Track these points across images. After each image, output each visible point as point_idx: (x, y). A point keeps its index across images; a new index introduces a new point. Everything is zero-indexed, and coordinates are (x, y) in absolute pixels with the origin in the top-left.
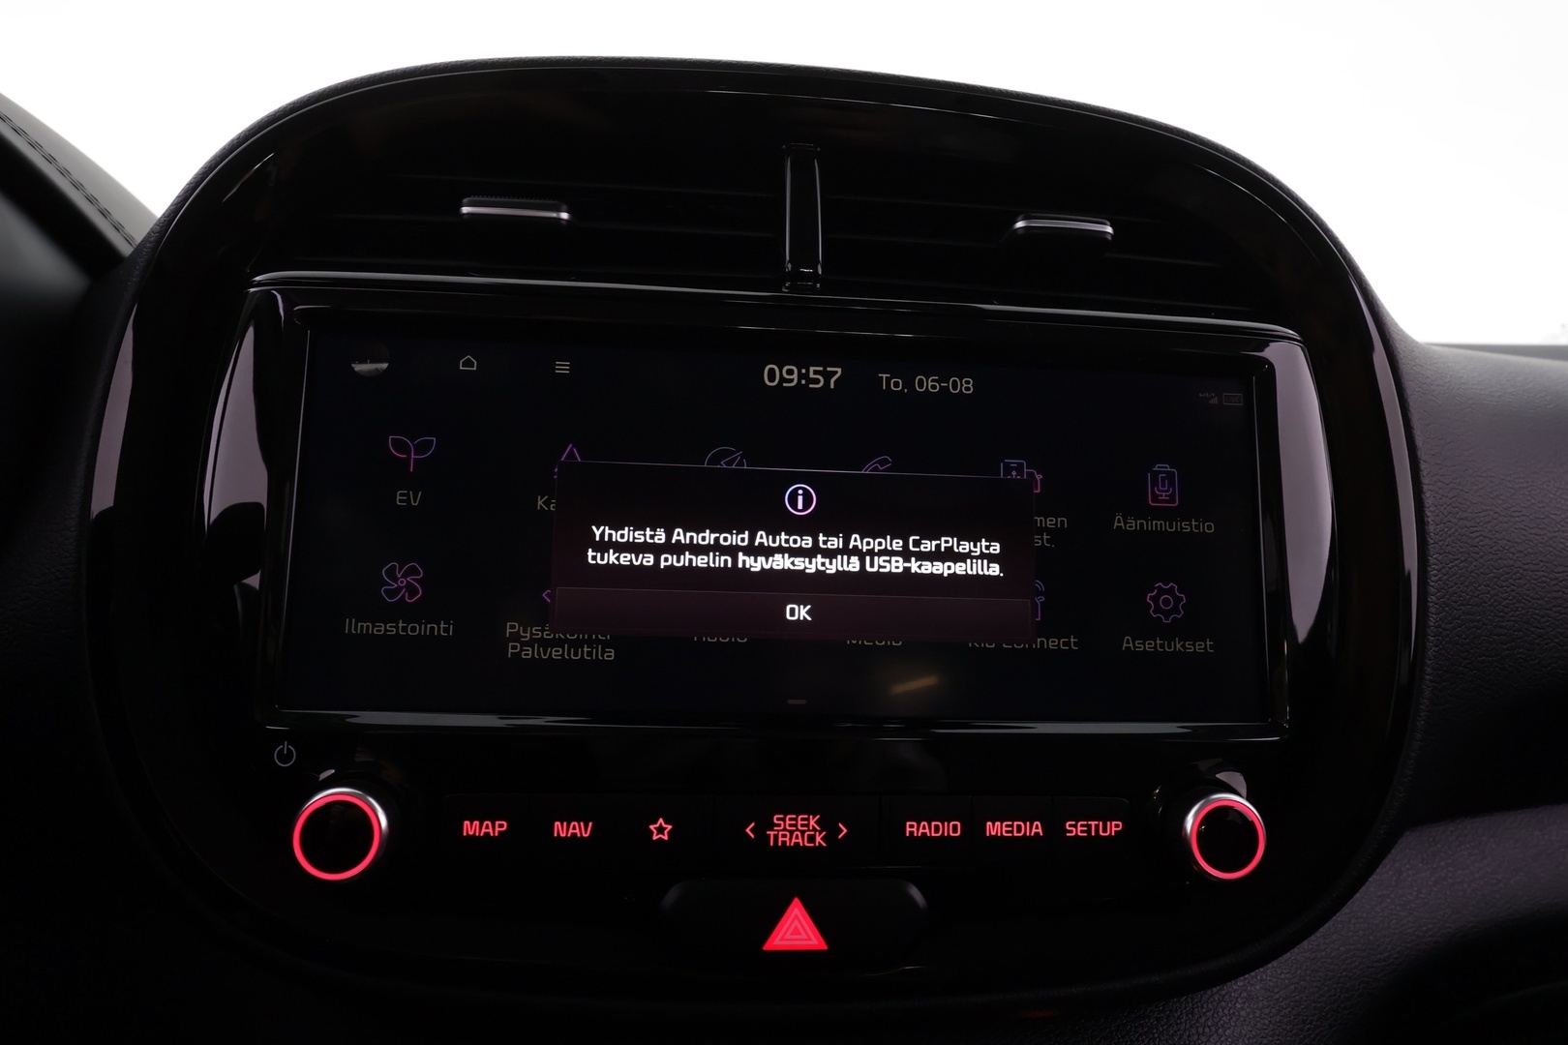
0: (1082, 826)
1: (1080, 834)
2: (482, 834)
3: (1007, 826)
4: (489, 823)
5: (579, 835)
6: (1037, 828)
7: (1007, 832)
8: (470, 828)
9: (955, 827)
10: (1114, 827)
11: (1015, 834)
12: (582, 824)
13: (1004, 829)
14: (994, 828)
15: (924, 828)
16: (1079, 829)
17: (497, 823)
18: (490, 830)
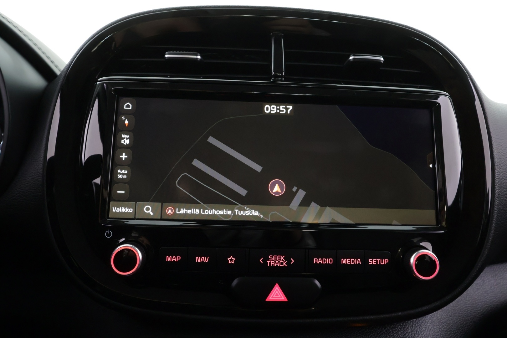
0: (374, 261)
1: (374, 263)
2: (172, 261)
3: (348, 260)
4: (175, 257)
5: (204, 261)
6: (359, 261)
7: (348, 262)
8: (169, 259)
9: (331, 260)
10: (386, 261)
11: (351, 263)
12: (205, 257)
13: (348, 261)
14: (344, 261)
15: (320, 260)
16: (374, 262)
17: (177, 257)
18: (175, 259)
